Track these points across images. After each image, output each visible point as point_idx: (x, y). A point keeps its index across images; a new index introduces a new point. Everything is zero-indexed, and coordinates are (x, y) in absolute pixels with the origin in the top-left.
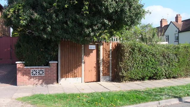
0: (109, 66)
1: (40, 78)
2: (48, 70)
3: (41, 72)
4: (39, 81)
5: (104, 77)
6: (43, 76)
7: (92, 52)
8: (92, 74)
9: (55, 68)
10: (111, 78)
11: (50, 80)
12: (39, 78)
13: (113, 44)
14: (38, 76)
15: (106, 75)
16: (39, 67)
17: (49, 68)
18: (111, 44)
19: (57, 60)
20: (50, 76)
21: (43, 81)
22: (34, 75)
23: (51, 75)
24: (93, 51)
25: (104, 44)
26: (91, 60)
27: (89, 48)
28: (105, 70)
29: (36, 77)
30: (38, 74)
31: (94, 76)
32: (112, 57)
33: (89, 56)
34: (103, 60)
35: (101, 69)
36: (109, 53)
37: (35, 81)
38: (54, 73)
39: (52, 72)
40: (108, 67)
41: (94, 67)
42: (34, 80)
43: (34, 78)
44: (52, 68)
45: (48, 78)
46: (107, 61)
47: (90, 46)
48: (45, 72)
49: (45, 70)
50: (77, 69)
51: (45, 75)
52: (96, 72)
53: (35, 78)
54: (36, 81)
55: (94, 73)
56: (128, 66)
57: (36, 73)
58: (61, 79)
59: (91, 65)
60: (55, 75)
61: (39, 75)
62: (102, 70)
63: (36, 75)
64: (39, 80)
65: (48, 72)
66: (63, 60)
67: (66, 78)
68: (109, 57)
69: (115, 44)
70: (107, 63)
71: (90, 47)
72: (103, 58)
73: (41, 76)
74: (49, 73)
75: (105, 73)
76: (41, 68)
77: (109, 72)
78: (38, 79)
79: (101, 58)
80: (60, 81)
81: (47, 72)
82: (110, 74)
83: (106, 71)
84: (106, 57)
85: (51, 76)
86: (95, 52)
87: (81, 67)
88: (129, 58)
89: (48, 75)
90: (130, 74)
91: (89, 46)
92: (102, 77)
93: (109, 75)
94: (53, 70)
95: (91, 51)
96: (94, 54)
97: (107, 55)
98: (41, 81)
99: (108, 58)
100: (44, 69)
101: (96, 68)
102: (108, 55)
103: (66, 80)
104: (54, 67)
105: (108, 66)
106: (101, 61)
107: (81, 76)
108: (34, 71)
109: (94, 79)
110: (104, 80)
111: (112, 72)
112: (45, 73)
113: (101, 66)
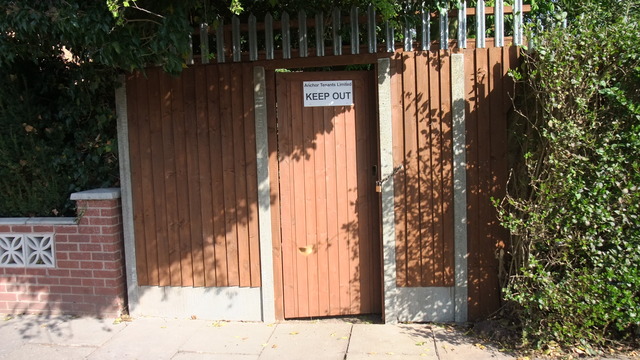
0: (448, 218)
1: (40, 281)
2: (72, 238)
3: (40, 251)
4: (33, 296)
5: (413, 292)
6: (51, 272)
7: (330, 128)
8: (333, 268)
9: (104, 230)
10: (462, 300)
11: (86, 291)
12: (31, 281)
13: (481, 58)
14: (30, 271)
15: (424, 284)
16: (32, 222)
17: (74, 230)
18: (460, 63)
19: (115, 183)
20: (82, 273)
21: (51, 298)
22: (12, 262)
23: (88, 265)
24: (337, 120)
25: (410, 63)
26: (320, 182)
27: (308, 103)
28: (421, 247)
29: (20, 271)
30: (25, 257)
31: (345, 284)
32: (469, 156)
33: (310, 151)
34: (401, 178)
35: (390, 236)
36: (446, 128)
37: (17, 293)
38: (99, 257)
39: (90, 248)
40: (444, 229)
41: (346, 227)
42: (11, 289)
43: (9, 280)
44: (91, 230)
45: (72, 282)
46: (431, 186)
47: (309, 88)
48: (58, 247)
49: (57, 239)
50: (230, 237)
51: (59, 264)
52: (357, 261)
53: (14, 276)
54: (23, 296)
55: (345, 264)
56: (582, 228)
57: (20, 250)
58: (142, 293)
59: (322, 213)
60: (108, 266)
61: (34, 265)
62: (393, 244)
63: (19, 265)
64: (34, 289)
65: (73, 247)
66: (146, 182)
67: (170, 284)
68: (447, 156)
69: (495, 59)
70: (432, 202)
71: (314, 96)
72: (405, 162)
73: (42, 272)
74: (78, 256)
75: (421, 269)
76: (38, 229)
77: (446, 258)
78: (28, 285)
79: (388, 163)
80: (137, 301)
81: (65, 247)
82: (461, 273)
83: (424, 256)
84: (425, 154)
85: (89, 273)
86: (345, 126)
87: (253, 225)
88: (595, 159)
89: (72, 265)
90: (605, 295)
91: (307, 90)
92: (397, 291)
93: (448, 282)
94: (95, 239)
95: (323, 119)
96: (340, 140)
97: (430, 145)
98: (41, 294)
99: (440, 160)
100: (51, 235)
101: (357, 232)
102: (441, 142)
103: (165, 297)
104: (97, 221)
105: (442, 217)
106: (386, 187)
107: (254, 281)
108: (11, 239)
109: (345, 304)
110: (413, 313)
111: (472, 264)
112: (58, 256)
113: (388, 217)
